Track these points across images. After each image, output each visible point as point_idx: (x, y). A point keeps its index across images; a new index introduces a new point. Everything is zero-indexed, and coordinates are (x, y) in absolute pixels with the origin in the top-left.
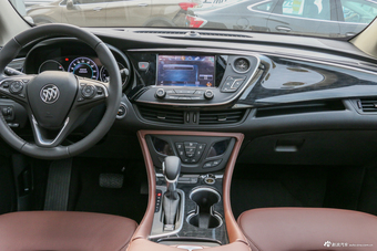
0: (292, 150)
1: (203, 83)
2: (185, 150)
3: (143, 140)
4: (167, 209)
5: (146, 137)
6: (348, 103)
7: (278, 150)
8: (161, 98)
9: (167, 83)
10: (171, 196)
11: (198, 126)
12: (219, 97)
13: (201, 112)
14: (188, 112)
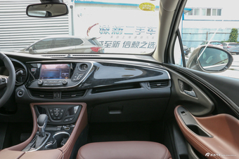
0: (119, 113)
1: (64, 77)
2: (54, 112)
3: (33, 109)
4: (37, 142)
5: (34, 106)
6: (142, 84)
7: (111, 113)
8: (41, 85)
9: (45, 78)
10: (41, 135)
11: (60, 99)
12: (71, 83)
13: (63, 92)
14: (56, 92)
